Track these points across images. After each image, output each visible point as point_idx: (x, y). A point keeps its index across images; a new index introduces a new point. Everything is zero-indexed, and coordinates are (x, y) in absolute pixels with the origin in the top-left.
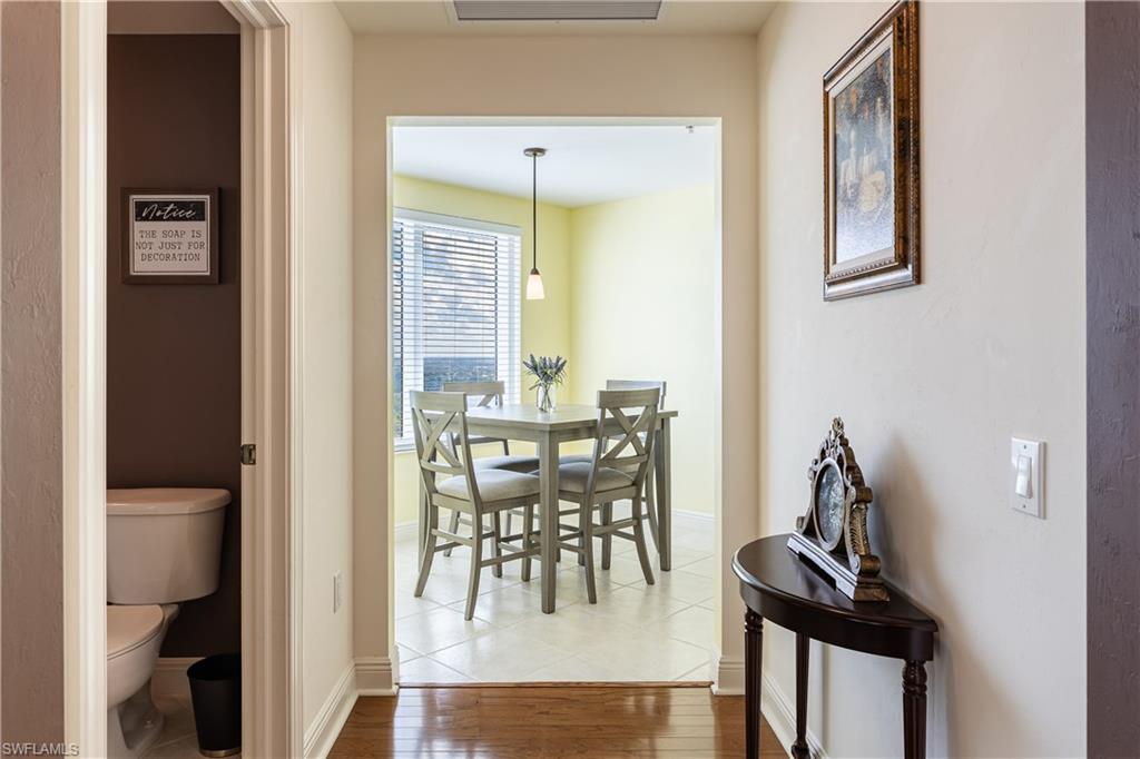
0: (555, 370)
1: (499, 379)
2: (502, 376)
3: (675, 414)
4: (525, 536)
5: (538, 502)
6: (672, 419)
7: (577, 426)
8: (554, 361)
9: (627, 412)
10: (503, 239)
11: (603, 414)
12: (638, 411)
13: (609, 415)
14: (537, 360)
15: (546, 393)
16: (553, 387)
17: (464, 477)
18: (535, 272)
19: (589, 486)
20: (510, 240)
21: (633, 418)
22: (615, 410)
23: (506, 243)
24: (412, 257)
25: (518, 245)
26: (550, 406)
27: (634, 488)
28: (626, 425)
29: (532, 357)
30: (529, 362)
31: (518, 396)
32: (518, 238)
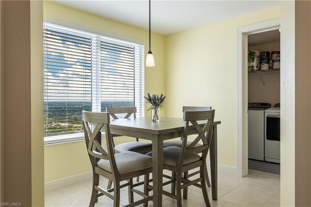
0: (160, 101)
1: (135, 106)
2: (137, 105)
3: (219, 123)
4: (145, 183)
5: (152, 172)
6: (218, 125)
7: (173, 131)
8: (160, 97)
9: (199, 122)
10: (137, 47)
11: (187, 124)
12: (205, 122)
13: (190, 124)
14: (151, 96)
15: (156, 112)
16: (159, 109)
17: (109, 161)
18: (150, 52)
19: (179, 162)
20: (140, 49)
21: (202, 126)
22: (194, 122)
23: (138, 48)
24: (95, 51)
25: (143, 49)
26: (158, 119)
27: (201, 161)
28: (198, 129)
29: (149, 94)
30: (148, 97)
31: (143, 113)
32: (143, 46)
